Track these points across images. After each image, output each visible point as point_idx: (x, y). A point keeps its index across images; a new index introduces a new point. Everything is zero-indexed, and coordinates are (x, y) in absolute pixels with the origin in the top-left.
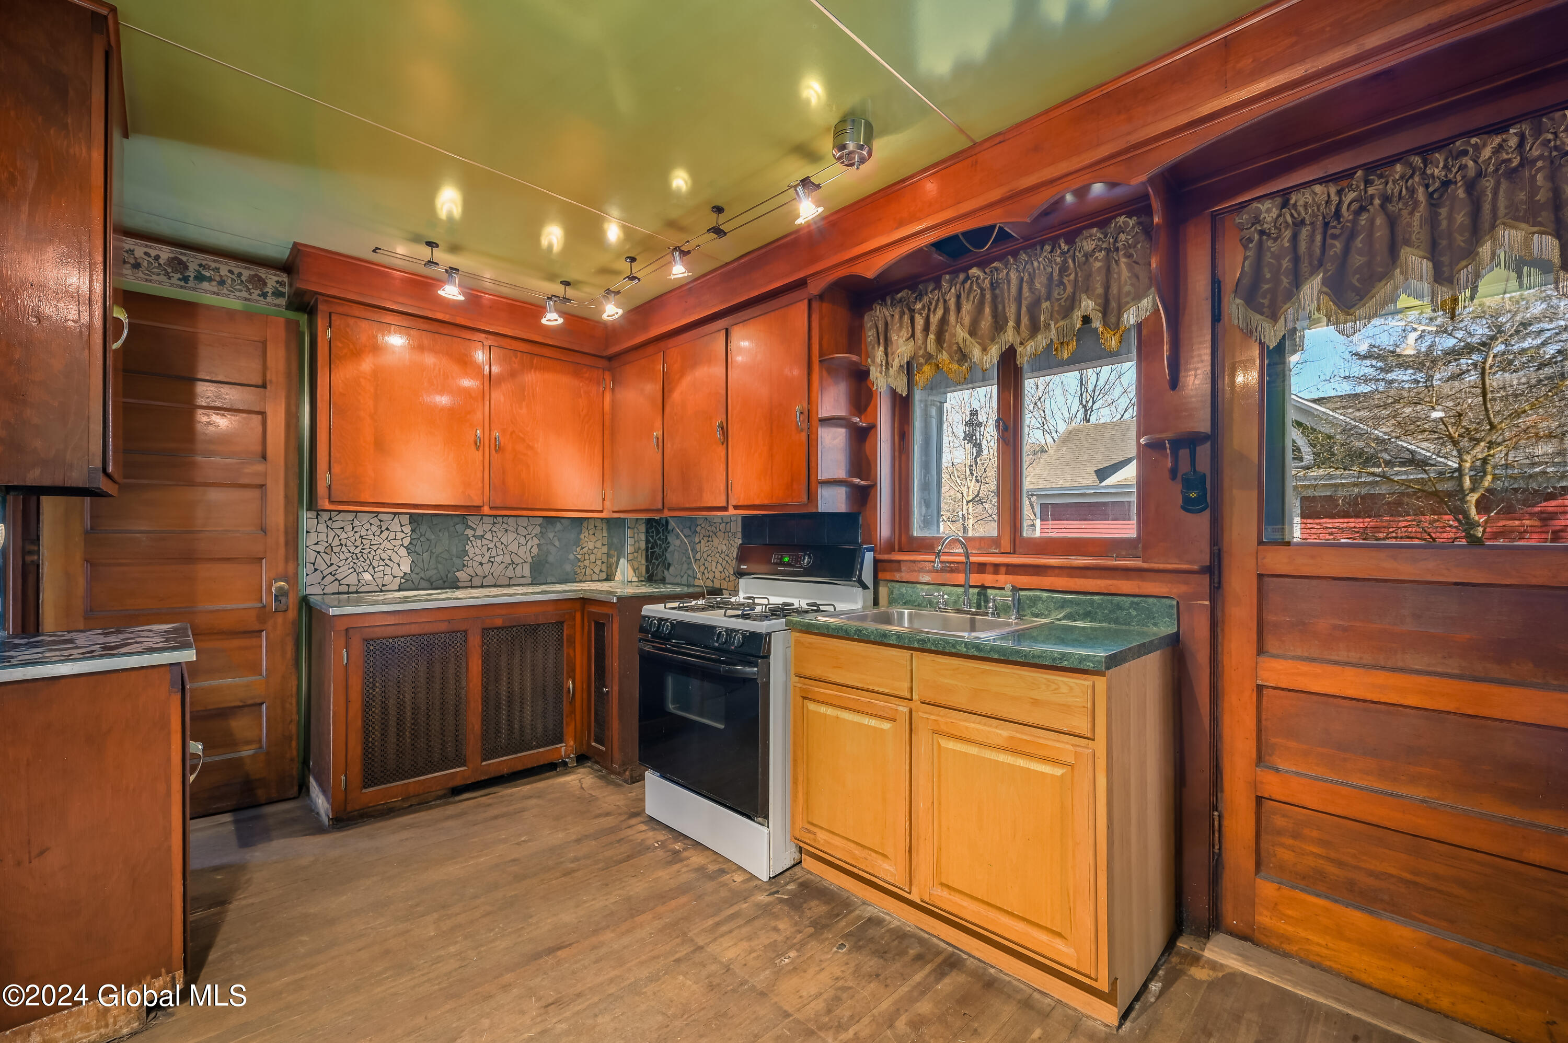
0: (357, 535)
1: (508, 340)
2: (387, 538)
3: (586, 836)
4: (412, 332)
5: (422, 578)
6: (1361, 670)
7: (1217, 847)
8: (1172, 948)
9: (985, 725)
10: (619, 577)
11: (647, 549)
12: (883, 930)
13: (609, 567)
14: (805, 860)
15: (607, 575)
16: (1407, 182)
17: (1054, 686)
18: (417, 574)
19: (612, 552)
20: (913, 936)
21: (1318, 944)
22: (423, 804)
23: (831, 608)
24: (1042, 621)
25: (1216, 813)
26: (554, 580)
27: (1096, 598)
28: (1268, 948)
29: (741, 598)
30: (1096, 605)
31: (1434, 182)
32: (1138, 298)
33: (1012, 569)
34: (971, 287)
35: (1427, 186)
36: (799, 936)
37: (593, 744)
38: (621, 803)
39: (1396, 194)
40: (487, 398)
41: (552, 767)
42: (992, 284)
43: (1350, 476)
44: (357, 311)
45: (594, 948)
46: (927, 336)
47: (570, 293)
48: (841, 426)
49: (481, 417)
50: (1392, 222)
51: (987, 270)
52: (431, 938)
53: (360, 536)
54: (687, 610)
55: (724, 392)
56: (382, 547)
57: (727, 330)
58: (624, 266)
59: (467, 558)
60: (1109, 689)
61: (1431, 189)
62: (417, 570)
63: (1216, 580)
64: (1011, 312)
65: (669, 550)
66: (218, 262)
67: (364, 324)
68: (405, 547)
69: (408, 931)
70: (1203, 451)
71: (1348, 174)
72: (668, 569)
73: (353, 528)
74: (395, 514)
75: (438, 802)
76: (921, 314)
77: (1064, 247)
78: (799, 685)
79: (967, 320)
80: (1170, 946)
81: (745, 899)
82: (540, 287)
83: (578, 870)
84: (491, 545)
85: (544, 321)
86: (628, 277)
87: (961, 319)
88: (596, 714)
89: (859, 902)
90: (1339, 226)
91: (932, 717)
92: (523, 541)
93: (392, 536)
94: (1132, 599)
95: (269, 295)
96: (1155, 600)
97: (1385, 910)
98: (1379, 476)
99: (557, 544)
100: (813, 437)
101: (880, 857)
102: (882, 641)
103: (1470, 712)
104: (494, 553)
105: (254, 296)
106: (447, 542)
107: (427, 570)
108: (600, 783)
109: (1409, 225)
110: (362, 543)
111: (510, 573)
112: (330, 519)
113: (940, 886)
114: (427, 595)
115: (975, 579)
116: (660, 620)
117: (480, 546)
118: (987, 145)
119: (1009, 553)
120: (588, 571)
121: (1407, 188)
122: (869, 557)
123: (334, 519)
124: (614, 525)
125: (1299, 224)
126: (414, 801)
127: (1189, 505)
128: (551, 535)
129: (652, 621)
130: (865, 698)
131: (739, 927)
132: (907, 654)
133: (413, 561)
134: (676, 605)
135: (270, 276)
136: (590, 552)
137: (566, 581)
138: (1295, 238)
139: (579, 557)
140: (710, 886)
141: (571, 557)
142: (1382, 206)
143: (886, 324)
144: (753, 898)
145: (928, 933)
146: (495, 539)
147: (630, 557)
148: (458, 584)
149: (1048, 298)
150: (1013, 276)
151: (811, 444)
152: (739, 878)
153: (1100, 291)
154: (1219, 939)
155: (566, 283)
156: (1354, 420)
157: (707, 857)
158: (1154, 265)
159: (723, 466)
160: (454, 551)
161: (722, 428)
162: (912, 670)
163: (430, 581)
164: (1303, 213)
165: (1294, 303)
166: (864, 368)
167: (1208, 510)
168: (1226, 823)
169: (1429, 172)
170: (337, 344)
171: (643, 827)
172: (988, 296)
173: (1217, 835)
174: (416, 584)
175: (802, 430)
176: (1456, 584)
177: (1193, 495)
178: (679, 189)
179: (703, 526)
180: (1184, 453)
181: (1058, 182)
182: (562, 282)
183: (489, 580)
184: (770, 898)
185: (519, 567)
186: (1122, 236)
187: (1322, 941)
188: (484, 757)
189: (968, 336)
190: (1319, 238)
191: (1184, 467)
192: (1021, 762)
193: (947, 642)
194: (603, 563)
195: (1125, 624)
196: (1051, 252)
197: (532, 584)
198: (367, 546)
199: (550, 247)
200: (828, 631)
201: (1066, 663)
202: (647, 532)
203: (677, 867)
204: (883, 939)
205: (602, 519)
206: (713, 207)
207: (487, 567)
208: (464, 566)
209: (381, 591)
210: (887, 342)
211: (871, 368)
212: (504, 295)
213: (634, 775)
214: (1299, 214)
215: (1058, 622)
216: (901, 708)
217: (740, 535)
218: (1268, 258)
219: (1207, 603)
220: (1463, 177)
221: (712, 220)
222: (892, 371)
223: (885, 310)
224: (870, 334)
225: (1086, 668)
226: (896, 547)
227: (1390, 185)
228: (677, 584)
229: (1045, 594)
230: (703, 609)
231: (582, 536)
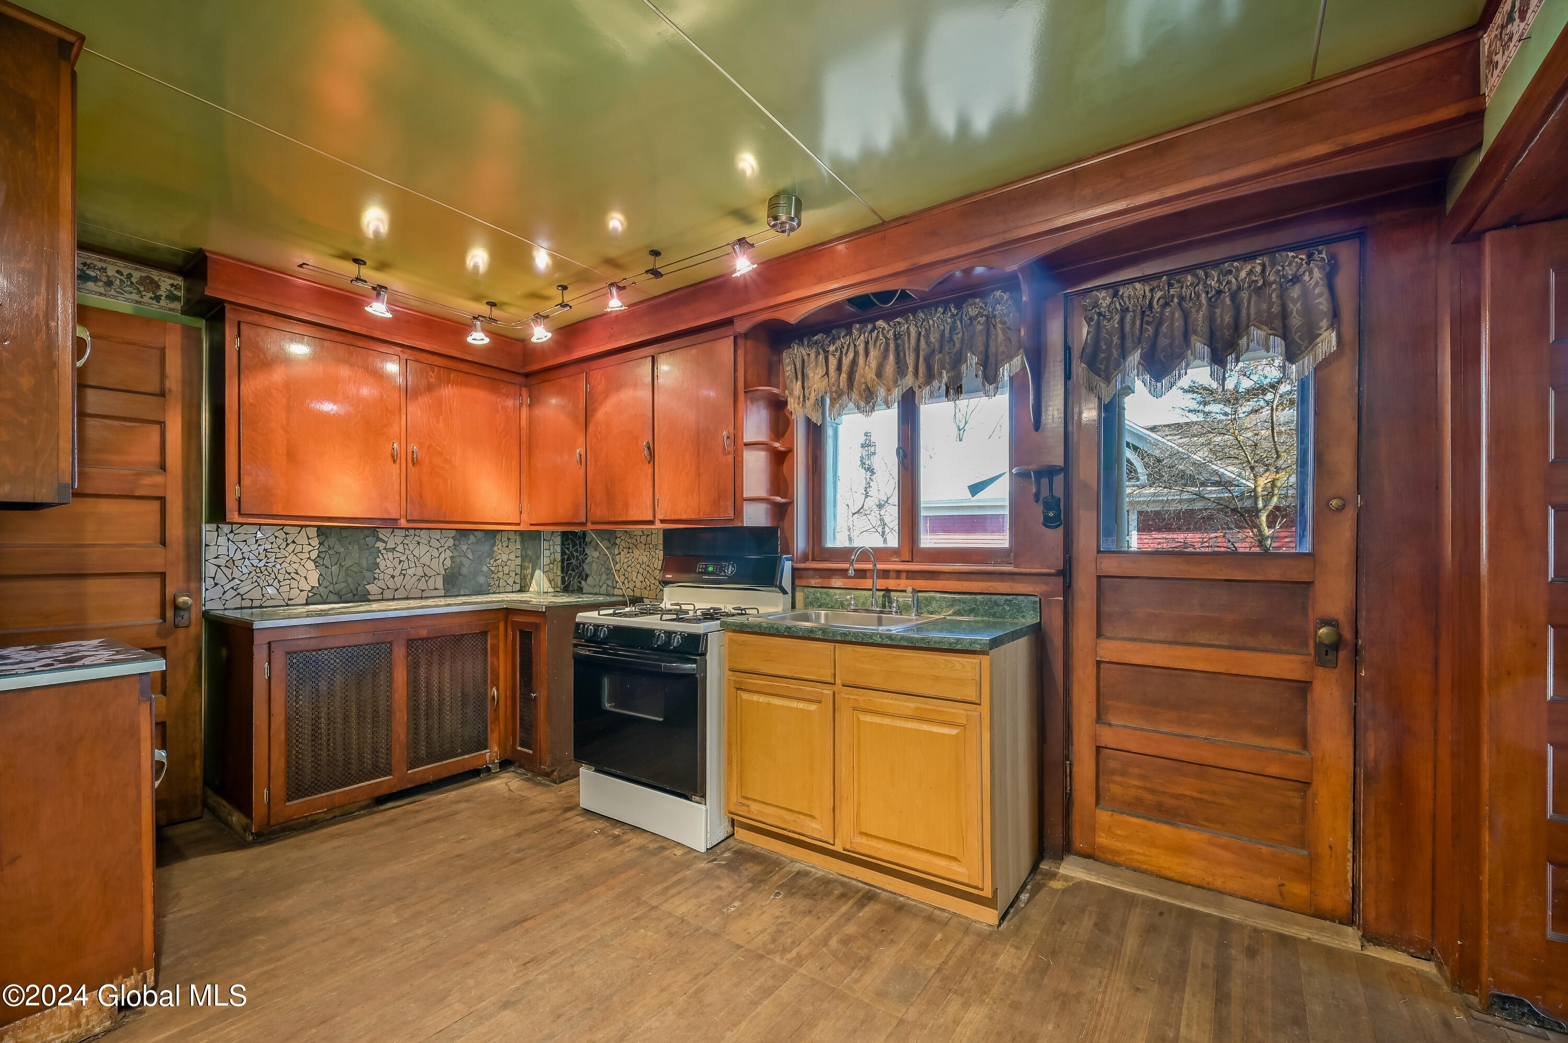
0: (261, 549)
1: (425, 355)
2: (293, 551)
3: (526, 831)
4: (326, 344)
5: (330, 591)
6: (1166, 646)
7: (1068, 789)
8: (1037, 870)
9: (896, 700)
10: (534, 587)
11: (563, 561)
12: (811, 880)
13: (523, 578)
14: (737, 832)
15: (521, 587)
16: (1195, 288)
17: (951, 665)
18: (326, 587)
19: (526, 564)
20: (836, 881)
21: (1138, 853)
22: (346, 815)
23: (755, 612)
24: (936, 617)
25: (1068, 762)
26: (467, 592)
27: (979, 597)
28: (1104, 862)
29: (667, 604)
30: (978, 603)
31: (1212, 291)
32: (1010, 358)
33: (911, 575)
34: (877, 336)
35: (1207, 293)
36: (740, 891)
37: (519, 748)
38: (553, 800)
39: (1188, 296)
40: (404, 411)
41: (475, 774)
42: (895, 335)
43: (1173, 494)
44: (268, 320)
45: (557, 917)
46: (840, 375)
47: (496, 313)
48: (762, 450)
49: (398, 430)
50: (1186, 316)
51: (891, 324)
52: (395, 925)
53: (264, 550)
54: (620, 616)
55: (651, 415)
56: (288, 560)
57: (653, 357)
58: (556, 292)
59: (377, 571)
60: (991, 665)
61: (1210, 295)
62: (325, 583)
63: (1068, 581)
64: (910, 361)
65: (587, 562)
66: (105, 261)
67: (275, 335)
68: (312, 560)
69: (369, 922)
70: (1059, 480)
71: (1157, 276)
72: (586, 580)
73: (257, 541)
74: (302, 526)
75: (362, 812)
76: (834, 356)
77: (954, 311)
78: (733, 678)
79: (874, 364)
80: (1035, 868)
81: (688, 867)
82: (466, 307)
83: (524, 859)
84: (403, 558)
85: (469, 340)
86: (560, 304)
87: (869, 362)
88: (522, 719)
89: (788, 861)
90: (1152, 315)
91: (853, 697)
92: (436, 553)
93: (299, 548)
94: (1006, 597)
95: (163, 298)
96: (1023, 597)
97: (1182, 822)
98: (1196, 494)
99: (470, 556)
100: (738, 459)
101: (808, 818)
102: (808, 636)
103: (1234, 672)
104: (406, 566)
105: (146, 299)
106: (358, 555)
107: (336, 583)
108: (526, 784)
109: (1196, 320)
110: (266, 556)
111: (422, 585)
112: (232, 532)
113: (859, 836)
114: (343, 608)
115: (882, 583)
116: (597, 627)
117: (391, 559)
118: (893, 224)
119: (909, 562)
120: (502, 583)
121: (1195, 292)
122: (788, 565)
123: (235, 532)
124: (530, 538)
125: (1125, 310)
126: (337, 812)
127: (1048, 522)
128: (464, 548)
129: (588, 627)
130: (794, 685)
131: (687, 889)
132: (831, 645)
133: (321, 575)
134: (611, 611)
135: (163, 279)
136: (503, 564)
137: (480, 593)
138: (1122, 321)
139: (493, 569)
140: (653, 860)
141: (485, 569)
142: (1179, 304)
143: (803, 361)
144: (695, 866)
145: (848, 878)
146: (407, 552)
147: (546, 568)
148: (369, 597)
149: (940, 352)
150: (913, 330)
151: (737, 464)
152: (679, 852)
153: (981, 348)
154: (1071, 859)
155: (492, 304)
156: (1179, 445)
157: (646, 838)
158: (1022, 333)
159: (650, 483)
160: (364, 564)
161: (649, 448)
162: (835, 659)
163: (339, 595)
164: (1128, 303)
165: (1121, 372)
166: (783, 399)
167: (1062, 527)
168: (1075, 769)
169: (1208, 283)
170: (246, 354)
171: (580, 819)
172: (892, 345)
173: (1068, 779)
174: (325, 598)
175: (729, 453)
176: (1226, 580)
177: (1051, 514)
178: (615, 229)
179: (623, 538)
180: (1045, 481)
181: (952, 262)
182: (487, 303)
183: (401, 593)
184: (710, 865)
185: (432, 579)
186: (998, 307)
187: (1141, 851)
188: (410, 765)
189: (875, 377)
190: (1138, 322)
191: (1045, 493)
192: (925, 727)
193: (865, 634)
194: (516, 574)
195: (1001, 617)
196: (944, 313)
197: (445, 596)
198: (272, 559)
199: (476, 267)
200: (760, 630)
201: (960, 646)
202: (563, 544)
203: (620, 847)
204: (811, 886)
205: (515, 531)
206: (651, 251)
207: (398, 580)
208: (375, 579)
209: (288, 605)
210: (804, 377)
211: (789, 399)
212: (422, 311)
213: (562, 775)
214: (1125, 303)
215: (948, 618)
216: (825, 692)
217: (661, 547)
218: (1104, 334)
219: (1062, 599)
220: (1229, 289)
221: (650, 262)
222: (808, 404)
223: (802, 349)
224: (788, 370)
225: (974, 649)
226: (810, 558)
227: (1184, 289)
228: (596, 594)
229: (938, 595)
230: (636, 615)
231: (495, 548)
